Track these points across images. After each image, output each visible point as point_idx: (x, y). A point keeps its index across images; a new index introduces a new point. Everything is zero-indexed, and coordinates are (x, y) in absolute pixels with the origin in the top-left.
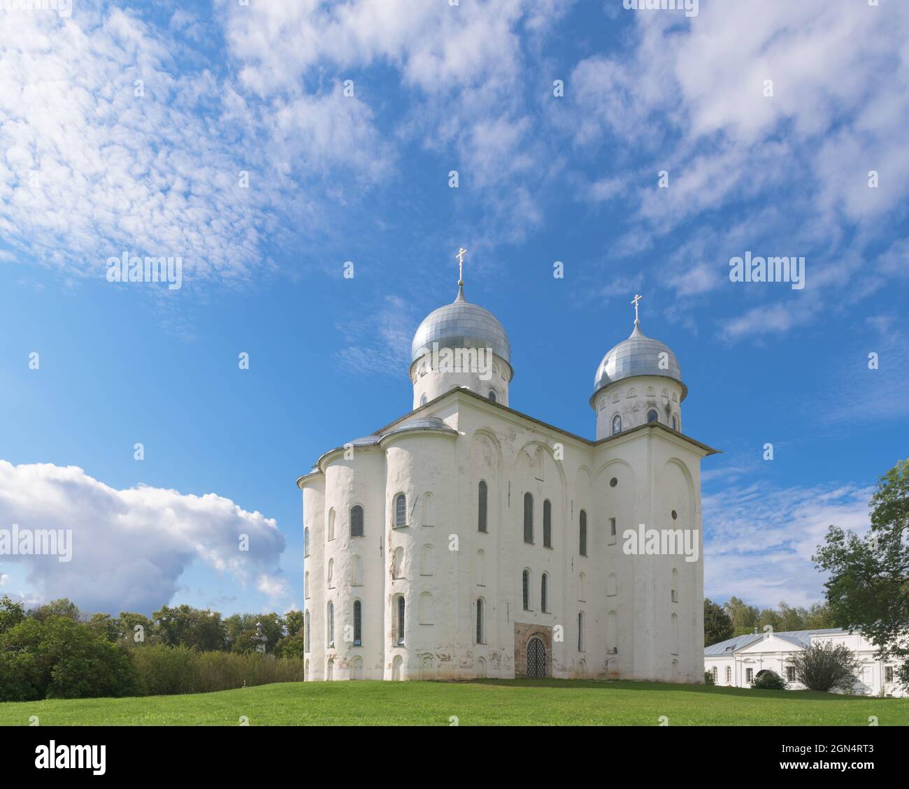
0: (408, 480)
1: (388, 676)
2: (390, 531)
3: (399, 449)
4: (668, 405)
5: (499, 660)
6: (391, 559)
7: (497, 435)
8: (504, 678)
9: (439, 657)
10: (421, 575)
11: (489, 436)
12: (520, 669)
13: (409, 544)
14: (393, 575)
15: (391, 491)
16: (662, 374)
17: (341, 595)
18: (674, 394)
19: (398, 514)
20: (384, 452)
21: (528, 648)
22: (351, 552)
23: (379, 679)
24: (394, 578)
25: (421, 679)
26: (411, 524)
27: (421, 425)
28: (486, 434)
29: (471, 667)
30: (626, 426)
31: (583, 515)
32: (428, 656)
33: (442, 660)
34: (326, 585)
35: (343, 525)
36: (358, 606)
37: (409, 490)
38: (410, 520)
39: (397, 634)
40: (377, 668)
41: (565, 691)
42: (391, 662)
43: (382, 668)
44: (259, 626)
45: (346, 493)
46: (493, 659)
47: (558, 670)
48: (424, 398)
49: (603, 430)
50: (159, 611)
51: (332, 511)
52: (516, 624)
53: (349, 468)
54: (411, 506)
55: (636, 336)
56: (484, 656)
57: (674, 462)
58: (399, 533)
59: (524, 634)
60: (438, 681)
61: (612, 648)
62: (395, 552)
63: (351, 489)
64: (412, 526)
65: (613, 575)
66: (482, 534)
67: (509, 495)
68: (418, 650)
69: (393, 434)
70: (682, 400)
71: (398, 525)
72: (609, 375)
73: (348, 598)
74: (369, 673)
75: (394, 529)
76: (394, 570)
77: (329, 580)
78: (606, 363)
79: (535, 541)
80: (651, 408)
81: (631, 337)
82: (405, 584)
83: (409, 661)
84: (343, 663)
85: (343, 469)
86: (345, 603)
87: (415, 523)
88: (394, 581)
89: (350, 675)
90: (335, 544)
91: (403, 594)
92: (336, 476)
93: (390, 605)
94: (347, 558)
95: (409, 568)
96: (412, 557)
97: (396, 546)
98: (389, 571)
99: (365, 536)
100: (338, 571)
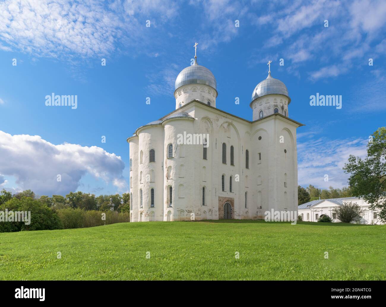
0: (173, 138)
1: (165, 219)
2: (166, 159)
3: (170, 126)
4: (283, 106)
5: (212, 212)
6: (167, 171)
7: (211, 119)
8: (214, 219)
9: (187, 211)
10: (179, 178)
11: (207, 120)
12: (221, 216)
13: (174, 165)
14: (167, 178)
15: (166, 143)
16: (280, 94)
17: (146, 186)
18: (285, 102)
19: (169, 153)
20: (163, 127)
21: (224, 207)
22: (150, 169)
23: (162, 221)
24: (168, 179)
25: (179, 220)
27: (179, 116)
28: (206, 119)
29: (200, 215)
30: (265, 115)
31: (247, 152)
32: (182, 211)
33: (188, 213)
34: (139, 182)
35: (146, 158)
36: (152, 190)
37: (174, 143)
38: (174, 155)
39: (169, 202)
40: (160, 216)
41: (239, 224)
42: (167, 214)
43: (163, 216)
44: (111, 200)
45: (148, 144)
46: (209, 212)
47: (237, 216)
48: (180, 105)
49: (255, 116)
50: (69, 194)
51: (141, 152)
52: (219, 197)
53: (149, 134)
54: (175, 149)
55: (269, 78)
56: (206, 211)
57: (286, 130)
58: (170, 160)
59: (223, 201)
60: (186, 221)
61: (260, 207)
62: (168, 168)
63: (150, 142)
64: (175, 157)
65: (260, 176)
66: (205, 160)
67: (216, 144)
68: (178, 208)
69: (167, 120)
70: (288, 104)
71: (169, 157)
72: (258, 94)
73: (148, 187)
74: (158, 218)
76: (168, 176)
77: (141, 180)
78: (257, 89)
79: (227, 162)
80: (275, 108)
81: (267, 78)
82: (172, 181)
83: (174, 213)
84: (146, 214)
85: (146, 134)
86: (147, 189)
87: (177, 156)
88: (168, 180)
89: (149, 219)
90: (143, 165)
91: (172, 185)
92: (143, 137)
93: (166, 190)
94: (148, 171)
95: (174, 175)
96: (175, 170)
97: (169, 165)
98: (166, 176)
99: (155, 162)
100: (144, 176)
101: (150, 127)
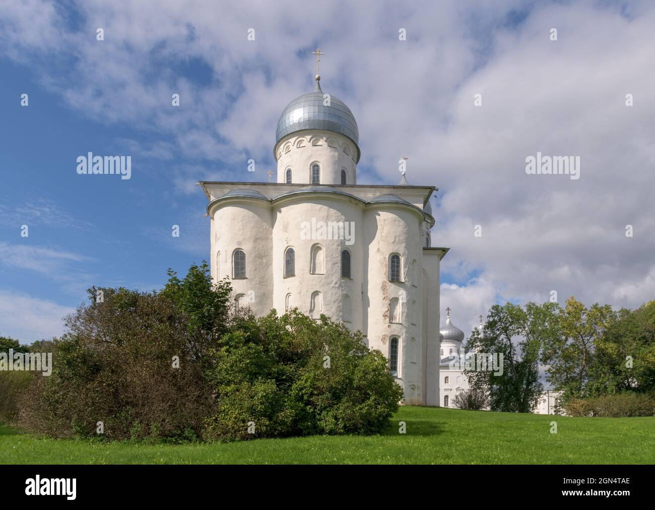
0: (404, 245)
2: (384, 283)
6: (387, 306)
9: (417, 388)
10: (412, 324)
13: (404, 297)
14: (390, 319)
19: (393, 271)
20: (374, 213)
22: (342, 291)
24: (389, 322)
26: (406, 281)
32: (413, 387)
37: (404, 254)
38: (405, 278)
51: (315, 246)
54: (404, 267)
58: (396, 286)
62: (391, 300)
64: (406, 283)
68: (409, 382)
71: (392, 279)
75: (391, 282)
76: (390, 315)
77: (311, 311)
82: (401, 329)
83: (405, 390)
85: (333, 211)
87: (409, 282)
88: (390, 324)
90: (324, 279)
91: (400, 336)
92: (324, 216)
93: (384, 343)
94: (338, 295)
95: (404, 317)
96: (408, 309)
97: (393, 296)
98: (382, 315)
99: (352, 279)
100: (328, 305)
101: (346, 199)
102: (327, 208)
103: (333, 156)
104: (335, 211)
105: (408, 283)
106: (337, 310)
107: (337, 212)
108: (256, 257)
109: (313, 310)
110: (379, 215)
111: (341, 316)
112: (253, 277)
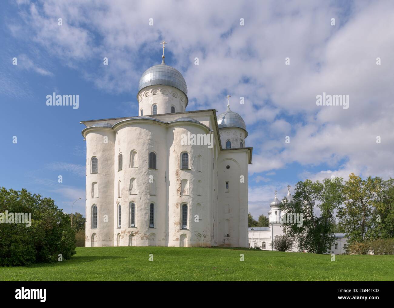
0: (191, 146)
1: (173, 244)
2: (178, 170)
3: (185, 130)
6: (179, 184)
10: (197, 195)
13: (191, 178)
17: (143, 199)
19: (183, 163)
22: (149, 177)
23: (165, 246)
24: (181, 194)
25: (197, 246)
26: (192, 169)
32: (199, 235)
33: (204, 237)
34: (128, 192)
35: (144, 161)
36: (152, 206)
37: (191, 152)
38: (191, 167)
39: (182, 224)
40: (163, 240)
42: (179, 237)
45: (146, 144)
51: (133, 151)
54: (191, 160)
58: (185, 172)
60: (203, 248)
62: (182, 181)
63: (150, 143)
64: (192, 170)
65: (227, 204)
68: (195, 232)
71: (183, 167)
73: (148, 201)
74: (159, 243)
75: (181, 169)
76: (181, 190)
77: (130, 190)
82: (189, 198)
83: (191, 237)
84: (144, 237)
85: (143, 130)
86: (145, 204)
88: (181, 196)
89: (149, 243)
90: (137, 170)
91: (188, 203)
92: (138, 133)
93: (177, 208)
94: (146, 179)
95: (191, 191)
96: (193, 186)
97: (183, 178)
98: (176, 190)
99: (157, 170)
100: (140, 186)
101: (152, 122)
102: (140, 128)
103: (165, 99)
104: (145, 130)
105: (194, 169)
106: (146, 188)
107: (146, 130)
108: (103, 160)
109: (132, 189)
110: (175, 130)
111: (148, 192)
112: (101, 172)
